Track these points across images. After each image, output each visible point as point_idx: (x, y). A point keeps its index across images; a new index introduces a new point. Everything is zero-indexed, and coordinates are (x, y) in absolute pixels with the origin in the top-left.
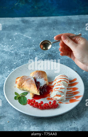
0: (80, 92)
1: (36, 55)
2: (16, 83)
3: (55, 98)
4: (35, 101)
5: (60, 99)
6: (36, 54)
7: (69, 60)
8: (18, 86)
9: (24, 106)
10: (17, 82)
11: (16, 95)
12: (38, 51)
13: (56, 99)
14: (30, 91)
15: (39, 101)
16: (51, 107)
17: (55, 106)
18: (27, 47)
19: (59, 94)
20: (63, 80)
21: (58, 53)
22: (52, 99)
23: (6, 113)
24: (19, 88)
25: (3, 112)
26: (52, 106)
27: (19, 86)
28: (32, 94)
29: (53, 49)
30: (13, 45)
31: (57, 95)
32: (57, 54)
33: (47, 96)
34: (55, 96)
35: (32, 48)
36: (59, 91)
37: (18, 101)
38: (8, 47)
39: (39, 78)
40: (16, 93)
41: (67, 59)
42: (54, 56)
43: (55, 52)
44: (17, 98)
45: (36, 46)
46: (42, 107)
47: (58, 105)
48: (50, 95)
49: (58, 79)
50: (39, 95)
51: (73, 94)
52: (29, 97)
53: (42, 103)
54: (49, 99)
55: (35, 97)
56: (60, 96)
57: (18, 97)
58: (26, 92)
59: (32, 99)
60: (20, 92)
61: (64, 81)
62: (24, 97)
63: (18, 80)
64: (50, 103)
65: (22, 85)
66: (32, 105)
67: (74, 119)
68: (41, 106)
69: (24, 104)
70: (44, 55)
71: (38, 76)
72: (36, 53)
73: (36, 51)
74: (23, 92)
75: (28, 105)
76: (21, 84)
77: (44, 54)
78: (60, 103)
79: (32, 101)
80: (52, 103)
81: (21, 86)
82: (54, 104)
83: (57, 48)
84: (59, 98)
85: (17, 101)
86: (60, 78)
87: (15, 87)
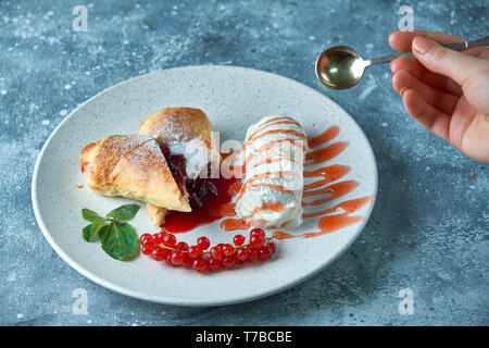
0: (357, 184)
1: (154, 47)
2: (83, 170)
3: (257, 217)
4: (172, 241)
5: (278, 221)
6: (152, 40)
7: (294, 54)
8: (93, 183)
9: (126, 263)
10: (86, 164)
11: (87, 223)
12: (161, 28)
13: (263, 221)
14: (149, 196)
15: (189, 238)
16: (243, 258)
17: (260, 251)
18: (113, 13)
19: (274, 200)
20: (284, 136)
21: (246, 28)
22: (242, 223)
23: (53, 303)
24: (98, 189)
25: (42, 301)
26: (250, 254)
27: (99, 180)
28: (155, 211)
29: (222, 12)
30: (51, 13)
31: (265, 207)
32: (241, 31)
33: (222, 212)
34: (256, 211)
35: (134, 17)
36: (270, 186)
37: (101, 244)
38: (34, 23)
39: (181, 138)
40: (87, 214)
41: (285, 49)
42: (231, 44)
43: (232, 27)
44: (96, 234)
45: (149, 6)
46: (207, 262)
47: (272, 245)
48: (234, 205)
49: (261, 136)
50: (189, 210)
51: (329, 195)
52: (147, 224)
53: (204, 243)
54: (230, 225)
55: (172, 220)
56: (276, 207)
57: (98, 230)
58: (131, 203)
59: (159, 230)
60: (105, 207)
62: (124, 225)
63: (91, 156)
64: (239, 239)
65: (111, 175)
66: (162, 256)
67: (347, 301)
68: (200, 258)
69: (129, 257)
70: (188, 41)
71: (176, 132)
72: (151, 38)
73: (152, 28)
74: (118, 204)
75: (144, 259)
76: (107, 172)
77: (187, 36)
78: (282, 236)
79: (158, 239)
80: (247, 242)
81: (104, 180)
82: (258, 246)
83: (238, 10)
84: (273, 217)
85: (98, 246)
86: (271, 132)
87: (81, 187)
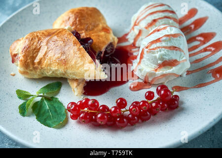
2: (13, 61)
8: (22, 69)
10: (15, 55)
14: (69, 71)
24: (27, 73)
27: (27, 66)
28: (76, 84)
37: (35, 117)
40: (22, 95)
49: (144, 18)
50: (105, 76)
57: (31, 105)
58: (54, 82)
61: (166, 17)
62: (52, 99)
65: (36, 61)
69: (63, 124)
76: (33, 58)
81: (31, 65)
85: (33, 119)
86: (152, 14)
87: (14, 75)
